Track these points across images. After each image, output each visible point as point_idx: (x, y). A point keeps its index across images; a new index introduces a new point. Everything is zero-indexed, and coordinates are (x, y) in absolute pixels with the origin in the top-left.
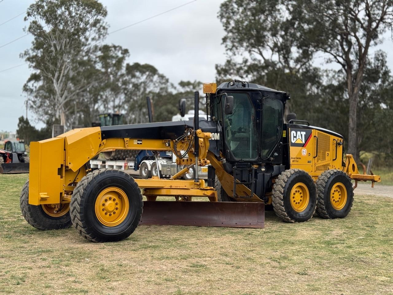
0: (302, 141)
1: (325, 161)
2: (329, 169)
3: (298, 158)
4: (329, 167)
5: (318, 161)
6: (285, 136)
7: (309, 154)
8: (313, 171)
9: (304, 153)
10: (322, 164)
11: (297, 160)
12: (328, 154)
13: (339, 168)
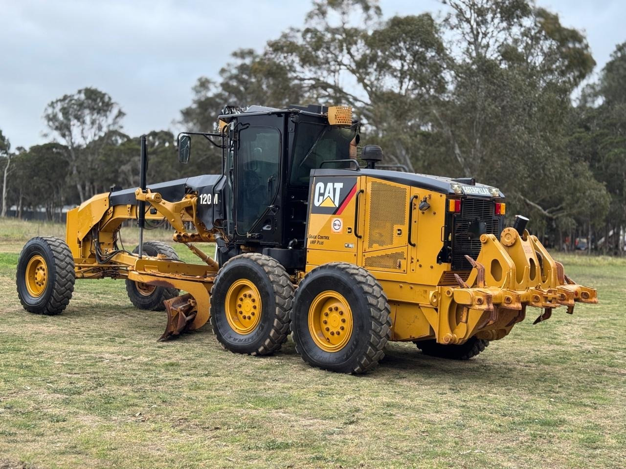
0: (334, 202)
1: (390, 246)
2: (400, 266)
3: (322, 237)
4: (403, 262)
5: (370, 246)
7: (349, 229)
9: (337, 227)
10: (382, 253)
11: (321, 240)
12: (399, 230)
13: (432, 267)
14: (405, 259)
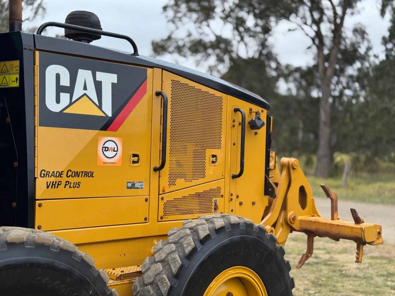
0: (100, 107)
1: (201, 180)
2: (216, 208)
3: (77, 174)
4: (220, 201)
5: (172, 183)
6: (16, 85)
7: (134, 155)
8: (153, 216)
9: (110, 154)
10: (192, 191)
11: (74, 180)
12: (214, 156)
13: (253, 203)
14: (222, 196)
